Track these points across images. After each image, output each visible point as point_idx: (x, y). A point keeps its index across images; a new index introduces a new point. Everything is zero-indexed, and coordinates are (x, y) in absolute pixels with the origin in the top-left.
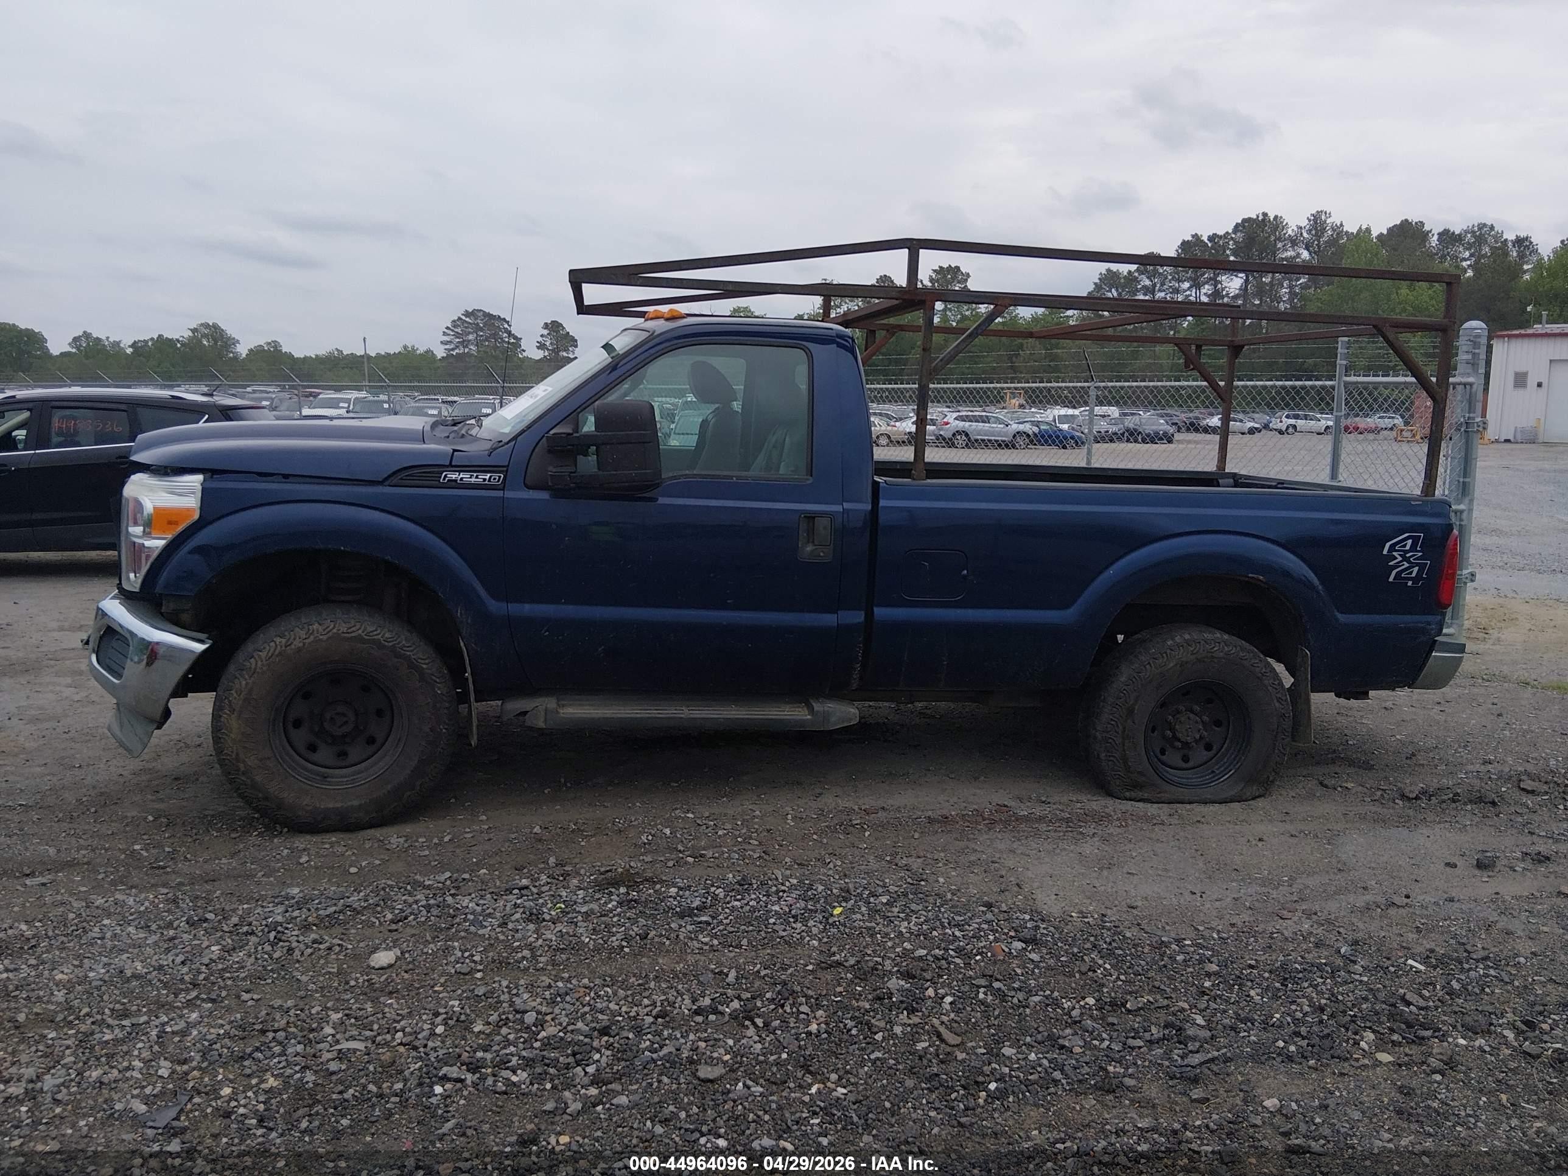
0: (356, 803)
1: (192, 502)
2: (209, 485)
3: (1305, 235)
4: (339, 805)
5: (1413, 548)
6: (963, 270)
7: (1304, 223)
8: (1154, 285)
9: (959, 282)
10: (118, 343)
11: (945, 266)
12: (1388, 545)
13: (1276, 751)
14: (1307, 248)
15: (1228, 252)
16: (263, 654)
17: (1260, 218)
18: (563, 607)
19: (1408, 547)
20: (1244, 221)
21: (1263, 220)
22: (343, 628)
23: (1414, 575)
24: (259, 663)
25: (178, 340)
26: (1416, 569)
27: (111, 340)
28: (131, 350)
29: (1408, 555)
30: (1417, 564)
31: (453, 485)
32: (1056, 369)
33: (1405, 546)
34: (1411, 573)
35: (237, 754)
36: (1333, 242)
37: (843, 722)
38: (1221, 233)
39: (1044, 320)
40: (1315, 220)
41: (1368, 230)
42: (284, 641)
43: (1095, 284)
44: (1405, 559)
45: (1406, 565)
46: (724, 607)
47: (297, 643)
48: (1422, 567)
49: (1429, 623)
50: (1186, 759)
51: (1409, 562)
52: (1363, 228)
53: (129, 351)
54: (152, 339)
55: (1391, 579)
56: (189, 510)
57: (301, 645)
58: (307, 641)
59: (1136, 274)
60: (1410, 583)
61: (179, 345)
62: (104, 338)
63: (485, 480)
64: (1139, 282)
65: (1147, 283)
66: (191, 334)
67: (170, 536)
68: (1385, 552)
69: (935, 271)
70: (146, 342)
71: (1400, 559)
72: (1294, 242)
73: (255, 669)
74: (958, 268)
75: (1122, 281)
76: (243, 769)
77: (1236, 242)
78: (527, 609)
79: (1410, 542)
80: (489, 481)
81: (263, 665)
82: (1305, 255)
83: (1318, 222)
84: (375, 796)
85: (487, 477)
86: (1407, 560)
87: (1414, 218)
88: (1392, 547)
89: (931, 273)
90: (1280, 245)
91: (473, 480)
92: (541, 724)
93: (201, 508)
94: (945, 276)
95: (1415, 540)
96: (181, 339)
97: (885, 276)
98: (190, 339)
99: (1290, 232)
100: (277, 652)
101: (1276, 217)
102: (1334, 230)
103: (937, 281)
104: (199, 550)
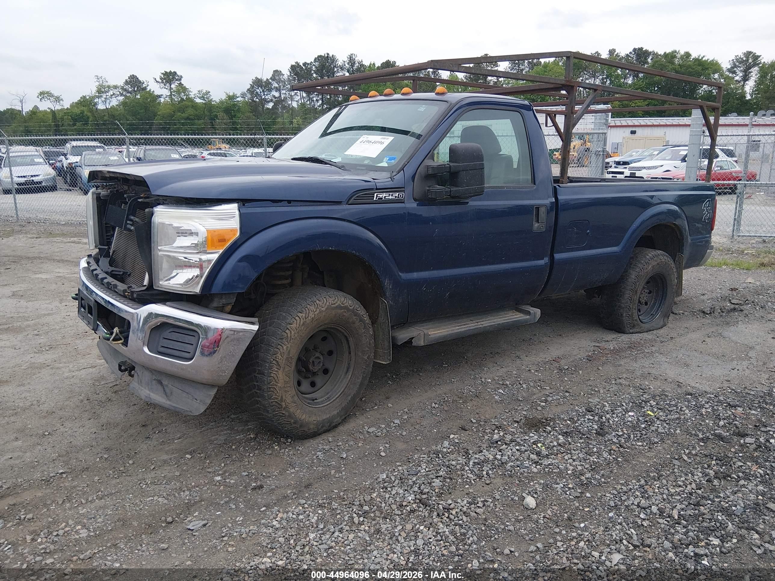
0: (335, 412)
1: (234, 224)
2: (244, 210)
3: (347, 65)
4: (328, 416)
6: (178, 73)
7: (346, 59)
8: (280, 87)
9: (177, 80)
11: (168, 71)
14: (348, 72)
15: (312, 72)
16: (294, 326)
17: (326, 56)
18: (432, 272)
20: (319, 56)
21: (328, 57)
22: (331, 301)
24: (293, 332)
31: (381, 201)
32: (236, 129)
33: (707, 205)
34: (708, 216)
35: (282, 397)
36: (358, 70)
38: (309, 62)
39: (226, 102)
40: (350, 58)
41: (374, 64)
42: (304, 315)
43: (251, 85)
45: (707, 213)
46: (502, 262)
47: (312, 315)
48: (710, 213)
49: (709, 238)
50: (639, 311)
52: (372, 63)
55: (703, 220)
56: (233, 231)
57: (313, 316)
58: (316, 313)
59: (270, 81)
60: (707, 221)
63: (396, 196)
64: (272, 85)
65: (277, 85)
67: (221, 251)
68: (703, 208)
69: (162, 74)
71: (706, 210)
72: (342, 68)
73: (291, 336)
74: (175, 73)
75: (264, 84)
76: (284, 406)
77: (316, 67)
78: (415, 275)
79: (708, 203)
80: (398, 197)
81: (295, 333)
82: (347, 74)
83: (351, 60)
84: (344, 406)
85: (397, 195)
87: (392, 60)
88: (704, 206)
89: (160, 74)
90: (336, 70)
91: (390, 197)
92: (422, 343)
93: (241, 228)
94: (168, 76)
97: (133, 75)
99: (340, 63)
100: (302, 322)
101: (333, 56)
102: (359, 63)
103: (165, 79)
104: (244, 259)
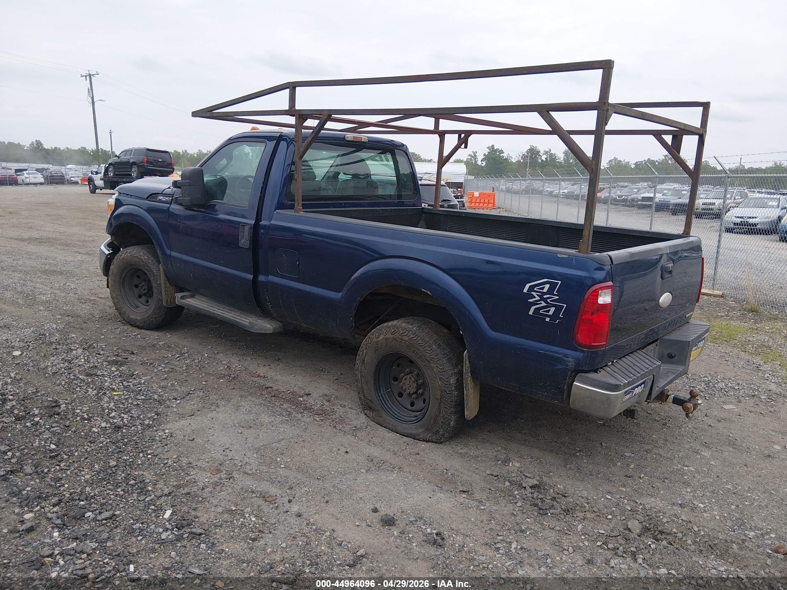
1: (114, 203)
5: (550, 291)
10: (628, 163)
12: (528, 286)
13: (441, 415)
19: (545, 290)
23: (551, 313)
25: (657, 161)
26: (553, 309)
27: (626, 161)
28: (634, 166)
29: (545, 297)
30: (554, 306)
31: (160, 201)
33: (543, 288)
34: (548, 311)
37: (262, 330)
44: (542, 299)
45: (544, 304)
48: (558, 309)
49: (566, 356)
50: (412, 404)
51: (546, 302)
53: (633, 166)
54: (645, 160)
55: (531, 313)
56: (113, 206)
60: (548, 319)
61: (657, 163)
62: (622, 160)
66: (664, 158)
67: (110, 214)
68: (525, 291)
70: (642, 162)
71: (538, 298)
79: (547, 286)
85: (167, 199)
86: (545, 300)
88: (531, 288)
91: (164, 200)
95: (553, 286)
96: (659, 160)
98: (663, 160)
